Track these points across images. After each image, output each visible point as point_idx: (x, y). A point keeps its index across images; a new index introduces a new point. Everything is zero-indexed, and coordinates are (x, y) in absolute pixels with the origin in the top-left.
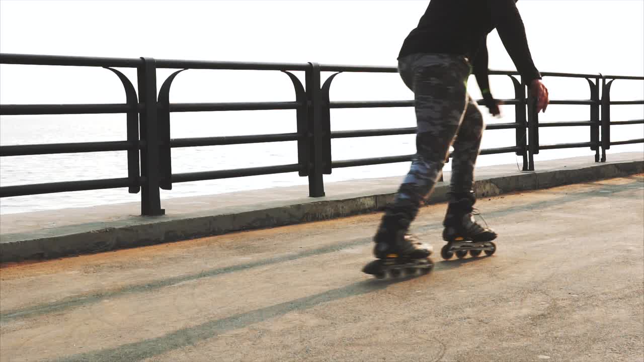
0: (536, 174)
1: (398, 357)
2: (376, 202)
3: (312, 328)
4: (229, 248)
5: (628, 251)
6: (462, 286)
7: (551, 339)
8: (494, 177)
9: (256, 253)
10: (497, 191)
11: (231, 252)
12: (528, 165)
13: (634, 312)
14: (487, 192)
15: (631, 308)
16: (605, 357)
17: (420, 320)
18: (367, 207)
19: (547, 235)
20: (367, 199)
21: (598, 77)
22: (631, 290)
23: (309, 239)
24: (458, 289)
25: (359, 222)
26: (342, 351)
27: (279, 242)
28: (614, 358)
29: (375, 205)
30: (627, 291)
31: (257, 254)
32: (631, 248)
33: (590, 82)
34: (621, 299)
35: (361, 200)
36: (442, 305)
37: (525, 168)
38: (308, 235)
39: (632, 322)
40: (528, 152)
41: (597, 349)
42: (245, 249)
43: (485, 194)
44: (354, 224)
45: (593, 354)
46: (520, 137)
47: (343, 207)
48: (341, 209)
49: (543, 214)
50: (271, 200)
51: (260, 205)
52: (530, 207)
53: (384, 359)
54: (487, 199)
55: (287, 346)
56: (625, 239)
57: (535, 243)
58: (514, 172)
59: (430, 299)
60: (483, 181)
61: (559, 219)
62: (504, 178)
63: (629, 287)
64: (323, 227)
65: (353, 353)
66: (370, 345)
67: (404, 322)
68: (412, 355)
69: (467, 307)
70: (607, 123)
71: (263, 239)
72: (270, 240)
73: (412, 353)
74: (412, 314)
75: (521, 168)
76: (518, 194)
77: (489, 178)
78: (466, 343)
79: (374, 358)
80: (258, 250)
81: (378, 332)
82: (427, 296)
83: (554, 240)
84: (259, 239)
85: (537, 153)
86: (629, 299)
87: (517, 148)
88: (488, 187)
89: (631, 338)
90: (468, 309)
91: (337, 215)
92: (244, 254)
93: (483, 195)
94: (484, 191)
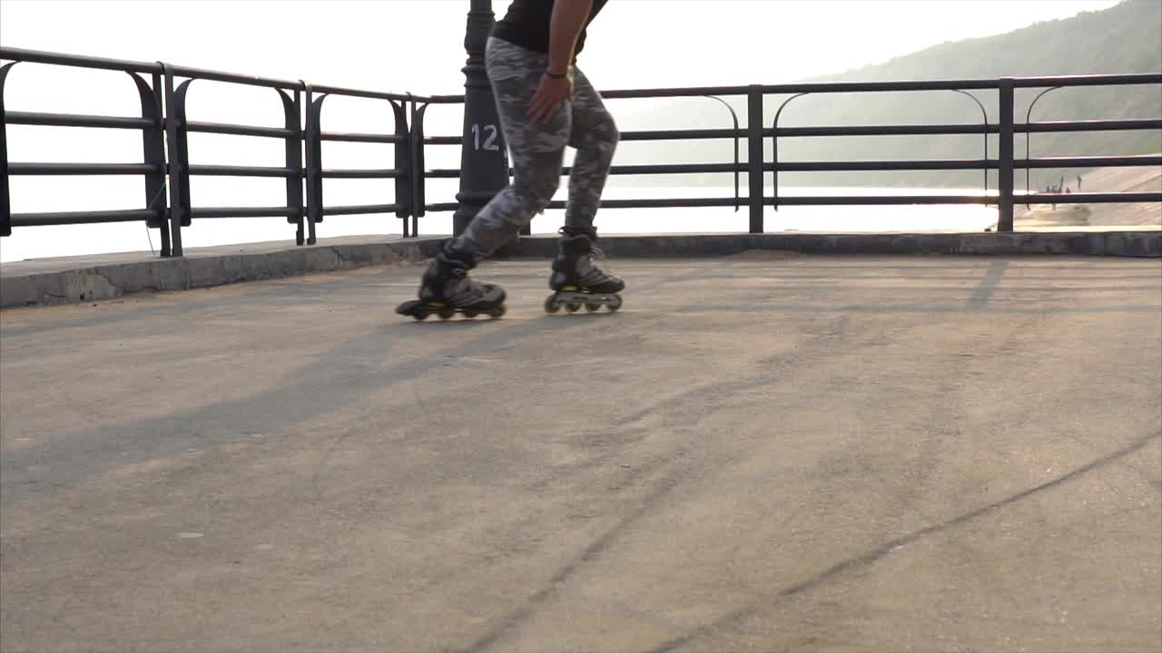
0: (186, 262)
7: (207, 507)
8: (102, 265)
10: (111, 290)
12: (171, 248)
14: (91, 292)
19: (203, 351)
21: (298, 87)
33: (284, 97)
37: (165, 252)
40: (169, 221)
43: (87, 296)
46: (154, 191)
52: (175, 314)
54: (90, 304)
60: (81, 271)
61: (229, 328)
62: (123, 266)
70: (317, 175)
76: (150, 296)
77: (92, 266)
85: (187, 223)
87: (148, 212)
88: (91, 283)
93: (82, 297)
94: (85, 290)
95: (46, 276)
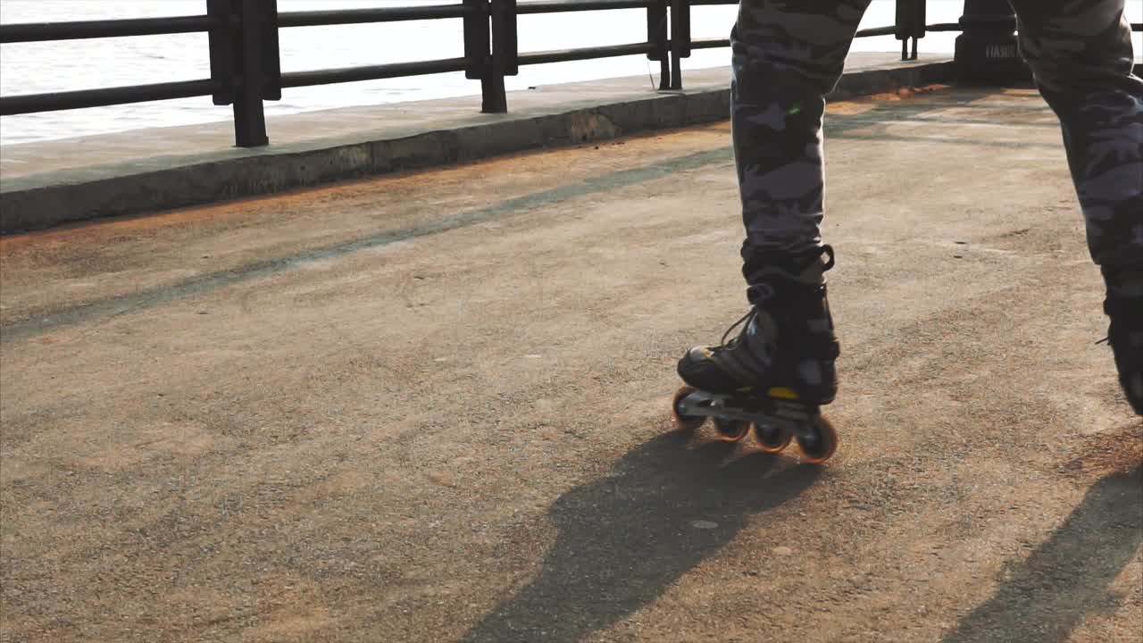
0: (685, 96)
1: (379, 534)
2: (372, 155)
3: (197, 459)
4: (53, 260)
5: (866, 256)
6: (533, 345)
8: (605, 104)
9: (108, 271)
10: (611, 130)
11: (54, 269)
12: (671, 78)
13: (889, 402)
14: (593, 134)
15: (882, 392)
16: (837, 519)
17: (438, 432)
18: (353, 166)
19: (706, 223)
20: (354, 149)
22: (878, 348)
23: (225, 238)
24: (525, 352)
25: (335, 199)
26: (251, 523)
27: (163, 244)
28: (855, 522)
29: (370, 161)
30: (871, 351)
31: (110, 274)
32: (872, 250)
34: (860, 369)
35: (341, 152)
36: (488, 392)
37: (664, 85)
38: (226, 229)
39: (888, 427)
40: (669, 53)
41: (817, 500)
42: (84, 264)
43: (589, 136)
44: (323, 202)
45: (810, 515)
47: (303, 168)
48: (299, 170)
49: (697, 179)
50: (156, 154)
51: (128, 166)
52: (676, 165)
53: (347, 540)
54: (592, 146)
55: (130, 511)
56: (859, 231)
57: (683, 242)
58: (644, 92)
59: (464, 377)
60: (584, 111)
61: (729, 188)
62: (624, 104)
63: (874, 341)
64: (260, 210)
65: (277, 526)
66: (318, 502)
67: (403, 439)
68: (411, 526)
69: (539, 397)
71: (129, 239)
72: (145, 241)
73: (411, 521)
74: (423, 417)
75: (657, 85)
76: (652, 135)
77: (594, 105)
78: (534, 492)
79: (324, 538)
80: (114, 265)
81: (341, 466)
82: (459, 371)
83: (721, 233)
84: (123, 239)
85: (687, 55)
86: (878, 368)
87: (649, 45)
88: (593, 123)
89: (887, 469)
90: (542, 402)
91: (292, 185)
92: (79, 274)
93: (584, 138)
94: (587, 131)
95: (551, 117)
